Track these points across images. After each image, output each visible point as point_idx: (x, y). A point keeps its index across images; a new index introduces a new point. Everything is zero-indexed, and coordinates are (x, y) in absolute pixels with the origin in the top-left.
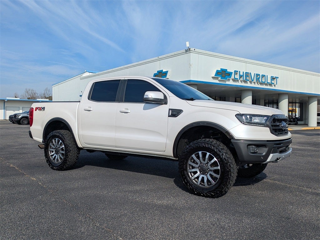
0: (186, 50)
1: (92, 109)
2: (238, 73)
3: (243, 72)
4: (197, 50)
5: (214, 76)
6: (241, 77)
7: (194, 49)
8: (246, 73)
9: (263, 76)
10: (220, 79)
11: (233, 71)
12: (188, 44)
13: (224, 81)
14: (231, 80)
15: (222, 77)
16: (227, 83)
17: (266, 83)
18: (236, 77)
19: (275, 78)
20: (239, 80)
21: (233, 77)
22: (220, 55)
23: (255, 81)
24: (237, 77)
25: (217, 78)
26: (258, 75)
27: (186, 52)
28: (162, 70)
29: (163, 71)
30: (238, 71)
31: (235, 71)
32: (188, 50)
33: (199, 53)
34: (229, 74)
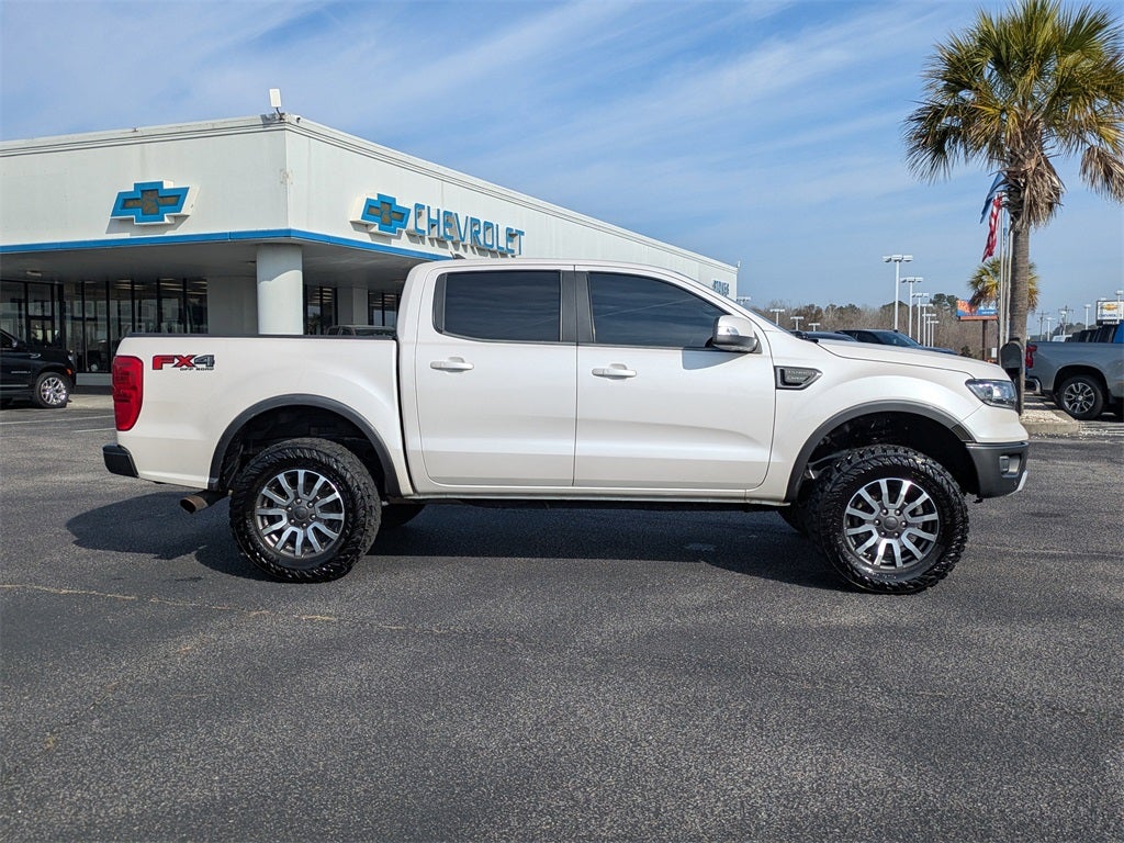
0: (264, 118)
1: (471, 367)
2: (425, 212)
3: (438, 210)
4: (305, 123)
5: (358, 218)
6: (432, 224)
7: (297, 117)
8: (445, 212)
9: (488, 226)
10: (376, 229)
11: (411, 206)
12: (276, 99)
13: (385, 236)
14: (404, 235)
15: (385, 224)
16: (395, 244)
17: (495, 248)
18: (419, 227)
19: (516, 235)
20: (426, 238)
21: (411, 225)
22: (371, 148)
23: (468, 241)
24: (423, 225)
25: (367, 225)
26: (475, 222)
27: (265, 125)
28: (162, 183)
29: (165, 187)
30: (423, 207)
31: (417, 206)
32: (274, 121)
33: (311, 134)
34: (402, 215)
